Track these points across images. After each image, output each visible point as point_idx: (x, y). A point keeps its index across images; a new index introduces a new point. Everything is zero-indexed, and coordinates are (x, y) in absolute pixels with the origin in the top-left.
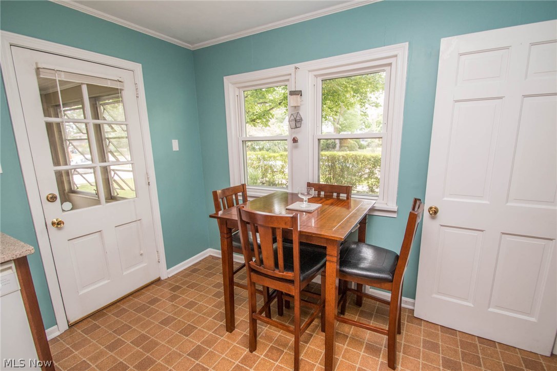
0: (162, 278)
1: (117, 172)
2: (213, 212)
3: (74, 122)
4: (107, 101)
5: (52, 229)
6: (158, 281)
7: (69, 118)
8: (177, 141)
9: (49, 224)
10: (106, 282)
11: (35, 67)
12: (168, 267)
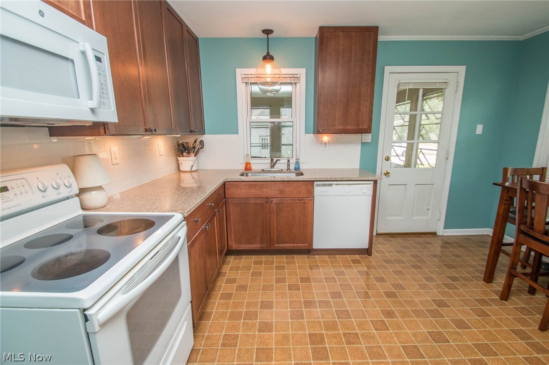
0: (438, 234)
1: (422, 150)
2: (500, 181)
3: (400, 114)
4: (431, 96)
5: (384, 176)
6: (434, 234)
7: (398, 111)
8: (482, 126)
9: (383, 173)
10: (401, 218)
11: (398, 82)
12: (445, 228)
